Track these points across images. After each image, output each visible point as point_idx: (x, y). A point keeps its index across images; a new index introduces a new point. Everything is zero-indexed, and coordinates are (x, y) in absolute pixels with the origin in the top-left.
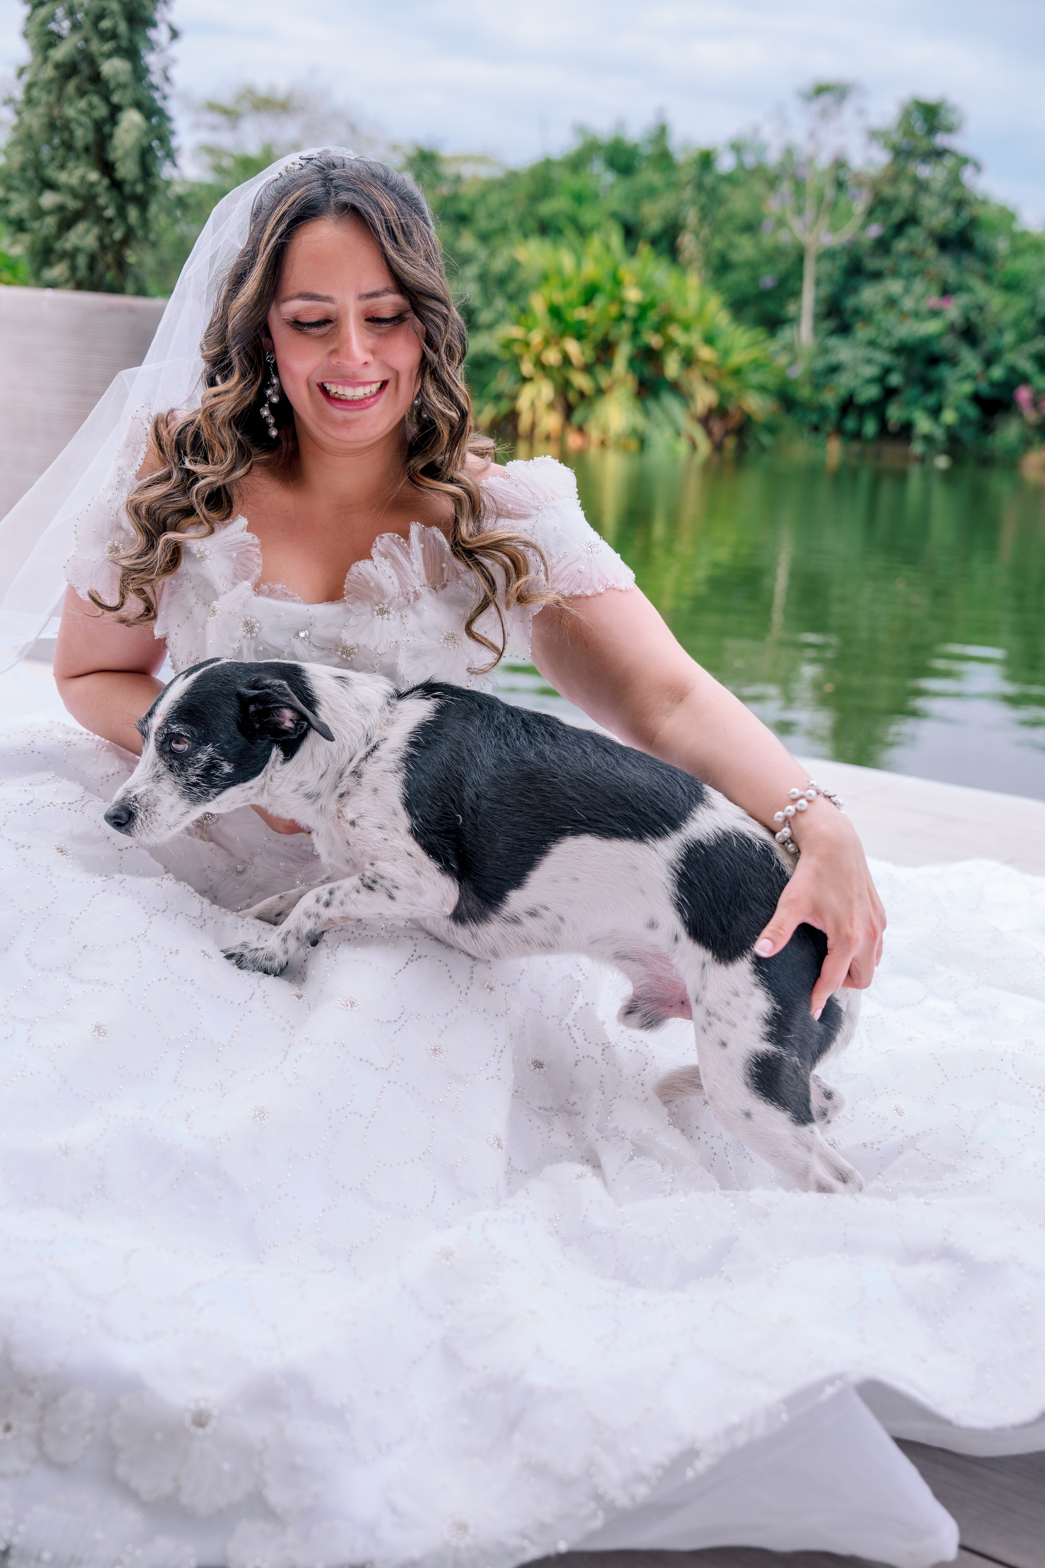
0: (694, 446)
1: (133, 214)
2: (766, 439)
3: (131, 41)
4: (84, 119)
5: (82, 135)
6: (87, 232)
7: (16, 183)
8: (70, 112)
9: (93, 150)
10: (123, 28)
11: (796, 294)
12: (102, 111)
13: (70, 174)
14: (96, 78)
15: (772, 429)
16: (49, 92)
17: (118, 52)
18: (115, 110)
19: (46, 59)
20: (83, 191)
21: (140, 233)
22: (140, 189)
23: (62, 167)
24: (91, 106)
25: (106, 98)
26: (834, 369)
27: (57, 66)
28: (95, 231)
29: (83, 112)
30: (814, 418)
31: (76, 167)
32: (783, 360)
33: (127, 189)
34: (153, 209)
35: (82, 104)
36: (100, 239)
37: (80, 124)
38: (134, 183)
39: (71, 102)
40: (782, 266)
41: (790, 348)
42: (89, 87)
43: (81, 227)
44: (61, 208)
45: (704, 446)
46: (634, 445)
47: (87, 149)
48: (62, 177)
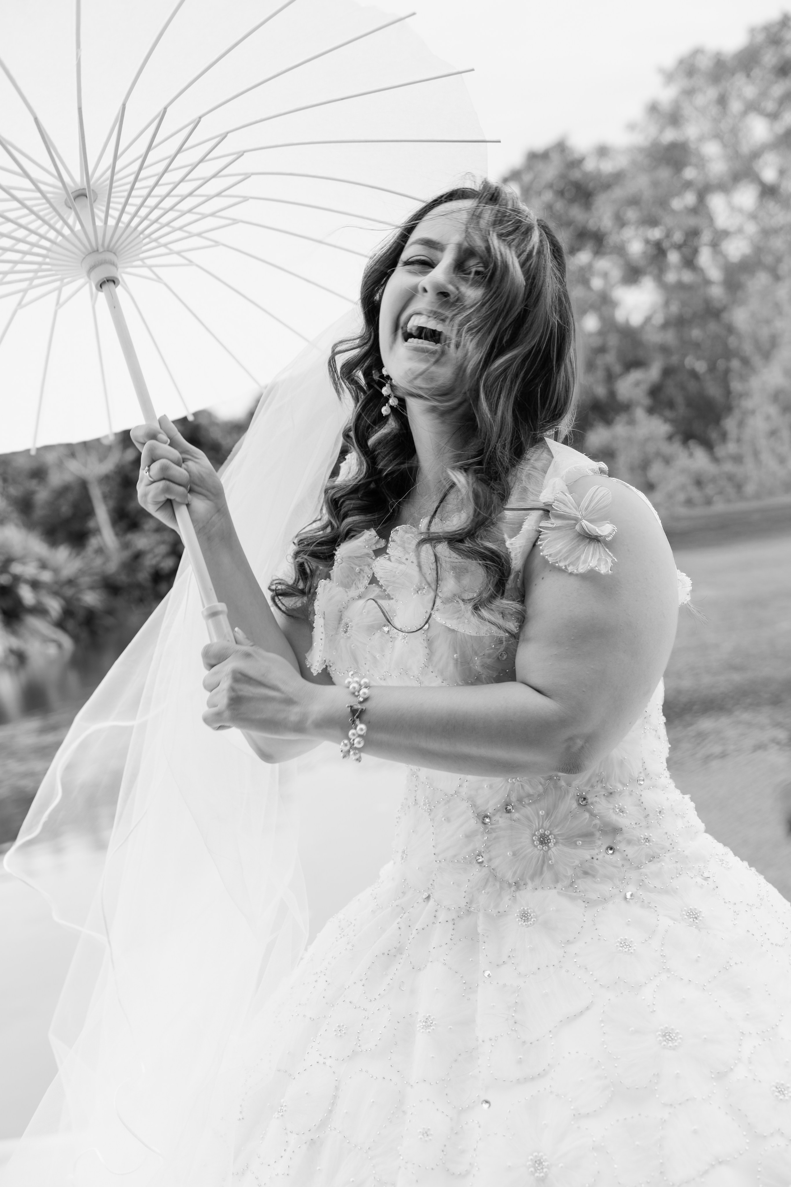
0: (60, 646)
2: (109, 621)
11: (90, 513)
15: (110, 612)
26: (138, 556)
30: (137, 593)
32: (98, 561)
40: (71, 497)
41: (100, 551)
45: (67, 642)
46: (13, 660)
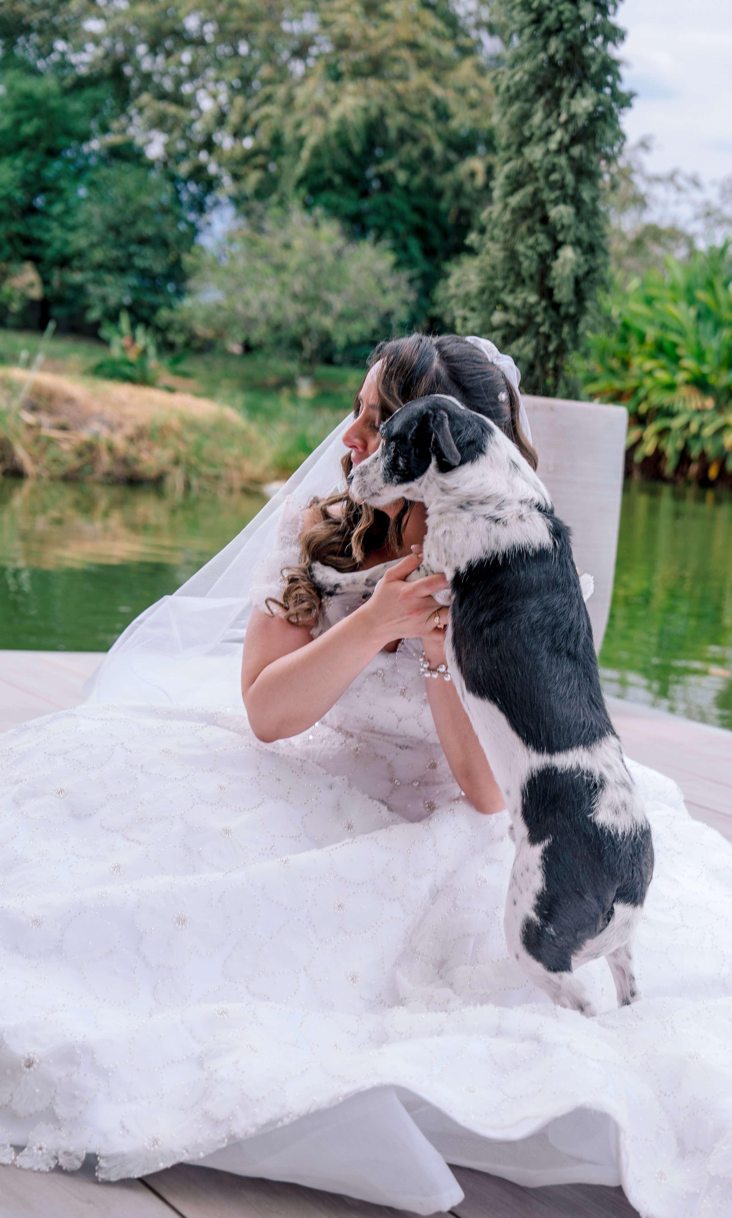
1: (566, 329)
3: (576, 189)
4: (530, 253)
5: (528, 266)
6: (524, 345)
7: (474, 303)
8: (521, 248)
9: (537, 278)
10: (570, 178)
12: (546, 246)
13: (516, 299)
14: (545, 220)
16: (506, 232)
17: (564, 199)
18: (558, 245)
19: (506, 205)
20: (526, 311)
21: (570, 346)
22: (572, 310)
23: (512, 291)
24: (537, 243)
25: (552, 236)
27: (514, 211)
28: (533, 343)
29: (532, 248)
31: (522, 292)
33: (563, 310)
34: (582, 327)
35: (531, 241)
36: (536, 351)
37: (526, 257)
38: (570, 304)
39: (522, 239)
42: (538, 227)
43: (521, 341)
44: (508, 324)
47: (531, 277)
48: (509, 299)
